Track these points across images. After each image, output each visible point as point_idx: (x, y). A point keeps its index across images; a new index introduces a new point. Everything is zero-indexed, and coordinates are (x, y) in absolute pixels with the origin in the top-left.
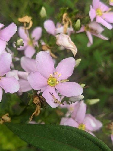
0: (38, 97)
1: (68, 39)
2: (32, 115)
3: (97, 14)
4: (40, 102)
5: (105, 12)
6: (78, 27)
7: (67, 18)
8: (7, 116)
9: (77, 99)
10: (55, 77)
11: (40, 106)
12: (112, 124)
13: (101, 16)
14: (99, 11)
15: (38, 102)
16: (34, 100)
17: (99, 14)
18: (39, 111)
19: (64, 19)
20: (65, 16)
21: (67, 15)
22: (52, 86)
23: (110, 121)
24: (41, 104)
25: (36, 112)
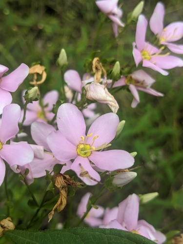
0: (62, 177)
1: (104, 89)
2: (53, 210)
3: (143, 57)
4: (66, 185)
5: (154, 54)
6: (117, 74)
7: (98, 63)
8: (9, 220)
9: (125, 178)
10: (88, 143)
11: (66, 191)
12: (181, 237)
13: (150, 60)
14: (146, 52)
15: (63, 184)
16: (56, 182)
17: (145, 58)
18: (65, 202)
19: (94, 66)
20: (96, 62)
21: (98, 60)
22: (84, 156)
23: (178, 232)
24: (67, 189)
25: (59, 202)
